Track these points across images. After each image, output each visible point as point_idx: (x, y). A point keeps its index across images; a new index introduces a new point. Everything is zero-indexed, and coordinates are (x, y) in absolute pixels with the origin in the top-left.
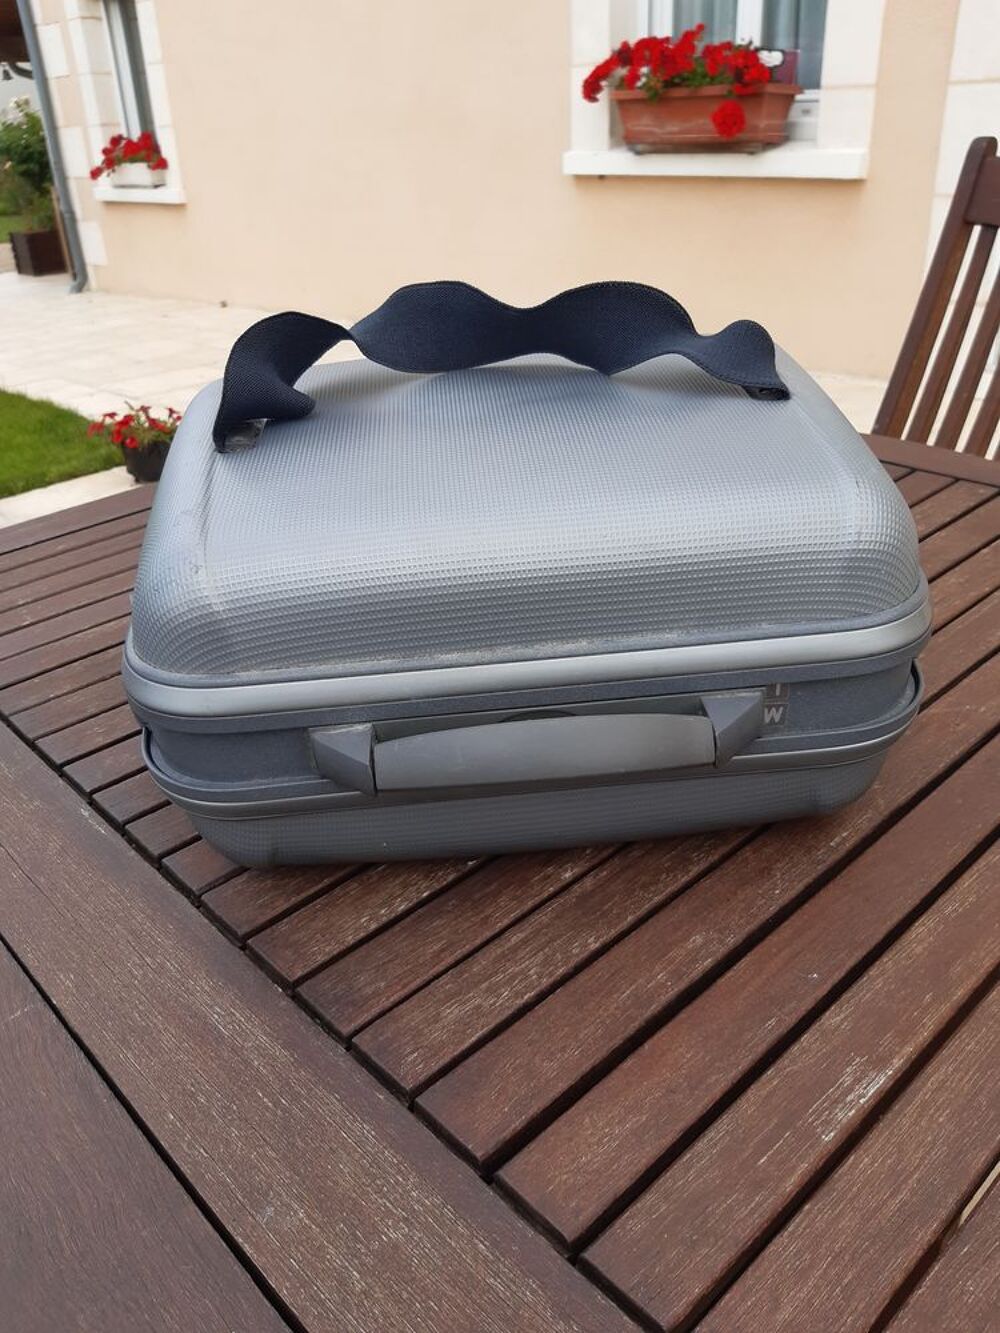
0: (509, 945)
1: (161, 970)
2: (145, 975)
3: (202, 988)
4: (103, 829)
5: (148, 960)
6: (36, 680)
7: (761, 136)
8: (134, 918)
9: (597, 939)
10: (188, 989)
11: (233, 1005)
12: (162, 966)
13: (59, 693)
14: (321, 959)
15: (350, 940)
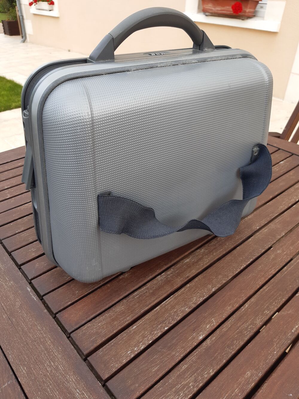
0: (182, 370)
1: (57, 369)
2: (51, 371)
3: (72, 380)
4: (35, 298)
5: (52, 363)
6: (11, 224)
7: (247, 14)
8: (47, 342)
9: (213, 370)
10: (67, 380)
11: (84, 390)
12: (57, 367)
13: (19, 231)
14: (114, 370)
15: (125, 361)
